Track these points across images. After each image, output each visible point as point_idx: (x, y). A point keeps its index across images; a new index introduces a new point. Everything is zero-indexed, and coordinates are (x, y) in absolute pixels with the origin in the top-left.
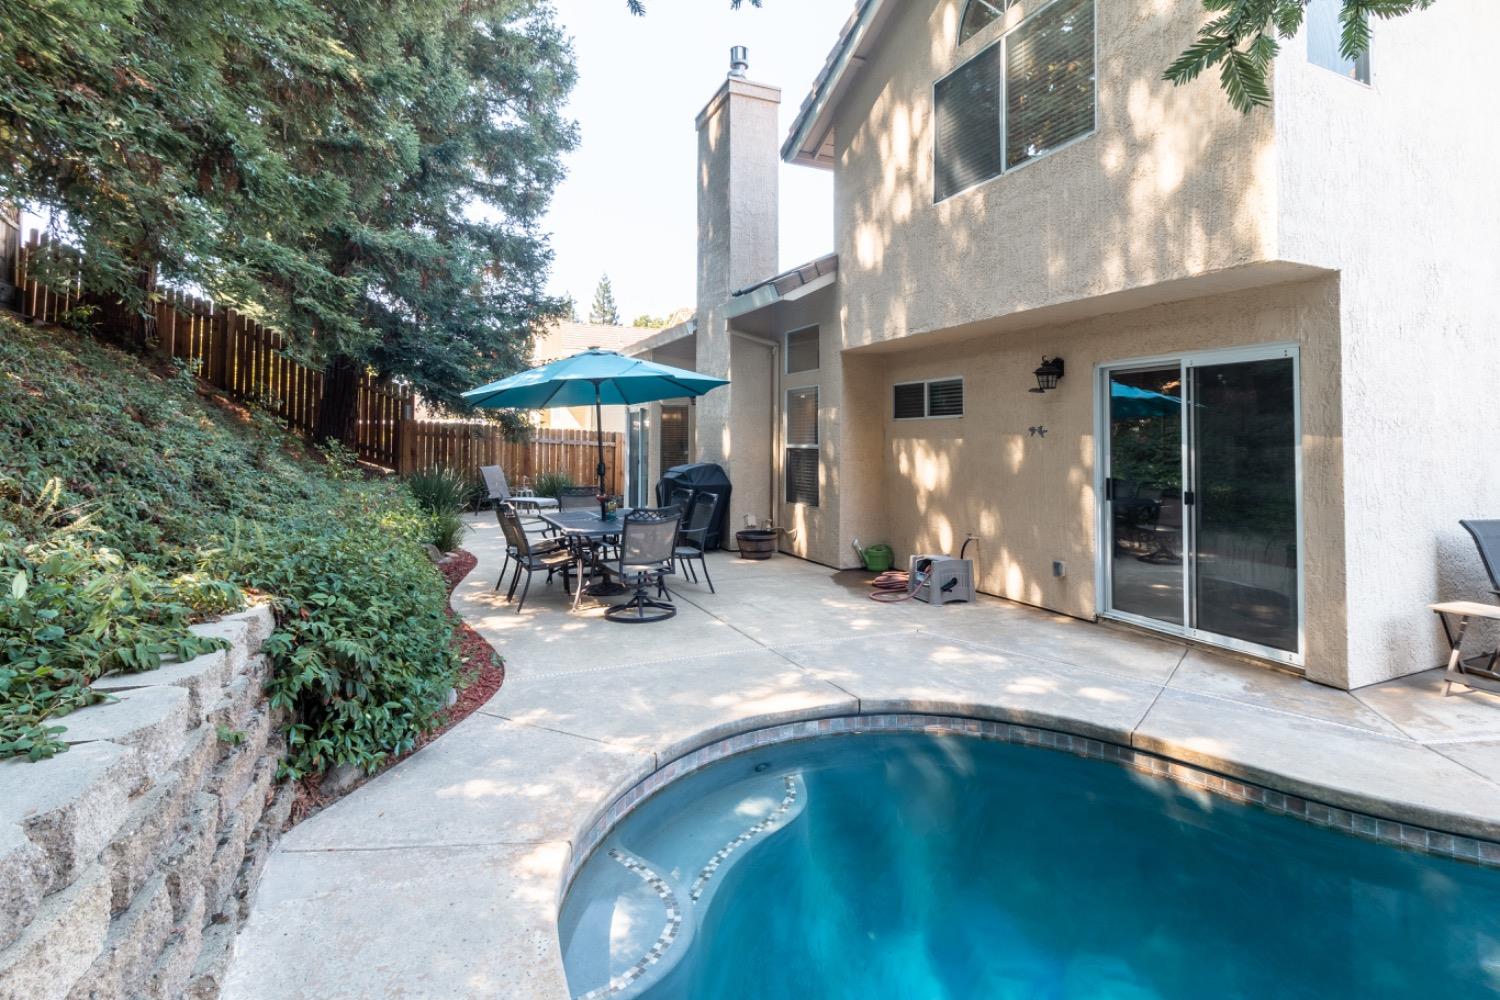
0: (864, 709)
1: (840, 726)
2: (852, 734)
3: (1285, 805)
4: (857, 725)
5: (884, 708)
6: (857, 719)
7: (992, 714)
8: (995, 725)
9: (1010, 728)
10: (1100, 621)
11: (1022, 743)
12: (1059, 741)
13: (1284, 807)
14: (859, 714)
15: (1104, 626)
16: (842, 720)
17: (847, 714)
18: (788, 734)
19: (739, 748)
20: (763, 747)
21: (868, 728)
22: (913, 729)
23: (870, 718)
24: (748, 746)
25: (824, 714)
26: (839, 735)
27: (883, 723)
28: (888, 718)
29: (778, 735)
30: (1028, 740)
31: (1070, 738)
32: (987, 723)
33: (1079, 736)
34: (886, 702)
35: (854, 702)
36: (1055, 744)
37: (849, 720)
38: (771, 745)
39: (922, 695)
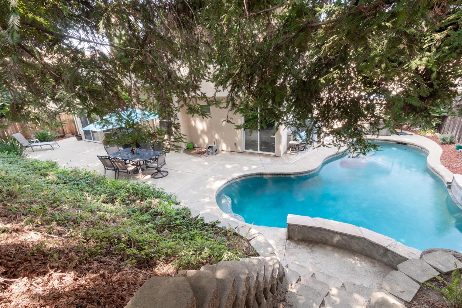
10: (244, 152)
33: (259, 174)
39: (236, 175)
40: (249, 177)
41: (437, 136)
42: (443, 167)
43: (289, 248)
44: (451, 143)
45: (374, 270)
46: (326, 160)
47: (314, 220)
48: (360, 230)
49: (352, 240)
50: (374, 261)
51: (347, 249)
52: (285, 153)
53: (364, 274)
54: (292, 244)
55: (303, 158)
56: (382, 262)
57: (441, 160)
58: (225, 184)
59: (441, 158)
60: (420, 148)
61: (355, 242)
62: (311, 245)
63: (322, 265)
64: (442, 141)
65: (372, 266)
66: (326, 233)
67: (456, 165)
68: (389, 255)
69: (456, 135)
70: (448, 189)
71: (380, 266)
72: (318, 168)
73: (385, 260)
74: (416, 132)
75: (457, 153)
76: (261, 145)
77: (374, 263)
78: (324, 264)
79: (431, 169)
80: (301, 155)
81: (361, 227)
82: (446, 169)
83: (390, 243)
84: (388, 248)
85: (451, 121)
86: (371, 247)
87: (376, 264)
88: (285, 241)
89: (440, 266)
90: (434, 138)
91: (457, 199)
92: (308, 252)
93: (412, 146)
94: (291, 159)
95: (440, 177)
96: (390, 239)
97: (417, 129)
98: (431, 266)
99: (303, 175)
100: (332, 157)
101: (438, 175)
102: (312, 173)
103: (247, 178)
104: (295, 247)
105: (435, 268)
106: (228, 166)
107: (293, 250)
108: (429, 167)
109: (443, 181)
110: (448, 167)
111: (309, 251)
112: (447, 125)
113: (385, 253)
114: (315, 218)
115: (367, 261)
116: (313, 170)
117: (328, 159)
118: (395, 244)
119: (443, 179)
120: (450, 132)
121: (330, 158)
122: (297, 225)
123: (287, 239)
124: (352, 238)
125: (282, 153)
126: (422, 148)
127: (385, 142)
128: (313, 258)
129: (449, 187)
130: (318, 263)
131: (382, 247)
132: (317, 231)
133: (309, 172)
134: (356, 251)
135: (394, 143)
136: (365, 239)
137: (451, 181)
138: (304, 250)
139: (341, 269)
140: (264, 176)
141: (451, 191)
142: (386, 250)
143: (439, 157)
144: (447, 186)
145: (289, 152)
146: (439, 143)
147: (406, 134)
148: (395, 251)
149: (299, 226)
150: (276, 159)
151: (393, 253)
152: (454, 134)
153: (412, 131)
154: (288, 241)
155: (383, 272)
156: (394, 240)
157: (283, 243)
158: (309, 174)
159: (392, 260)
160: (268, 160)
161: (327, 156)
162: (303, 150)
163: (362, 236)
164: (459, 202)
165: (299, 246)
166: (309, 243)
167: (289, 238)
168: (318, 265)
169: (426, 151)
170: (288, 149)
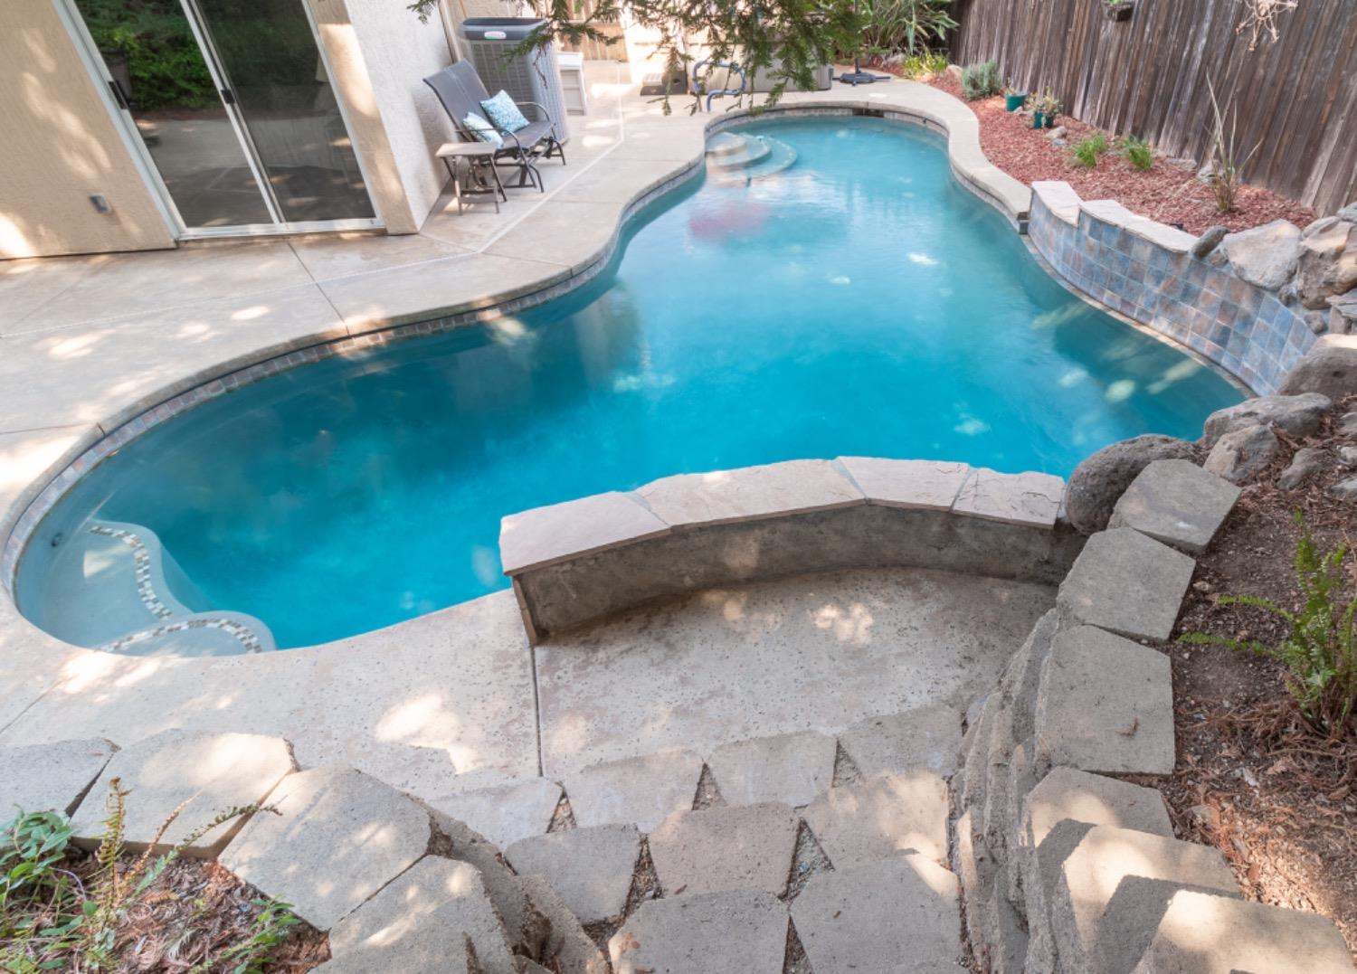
0: (107, 429)
1: (93, 457)
2: (108, 458)
3: (453, 322)
4: (108, 447)
5: (126, 417)
6: (105, 442)
7: (228, 369)
8: (234, 376)
9: (249, 371)
10: (182, 245)
11: (264, 377)
12: (292, 360)
13: (454, 324)
14: (106, 436)
15: (189, 249)
16: (91, 451)
17: (94, 443)
18: (53, 495)
19: (25, 536)
20: (42, 520)
21: (120, 444)
22: (161, 420)
23: (116, 434)
24: (30, 529)
25: (74, 456)
26: (97, 466)
27: (131, 432)
28: (133, 424)
29: (46, 502)
30: (267, 373)
31: (300, 354)
32: (227, 378)
33: (307, 348)
34: (123, 411)
35: (94, 428)
36: (291, 364)
37: (97, 448)
38: (47, 515)
39: (131, 389)
40: (248, 377)
41: (953, 76)
42: (993, 168)
43: (556, 688)
44: (993, 91)
45: (924, 611)
46: (634, 211)
47: (643, 501)
48: (844, 473)
49: (823, 527)
50: (915, 575)
51: (809, 570)
52: (436, 210)
53: (896, 650)
54: (569, 657)
55: (530, 219)
56: (940, 566)
57: (983, 148)
58: (73, 459)
59: (981, 142)
60: (919, 122)
61: (836, 532)
62: (658, 621)
63: (731, 696)
64: (969, 89)
65: (916, 600)
66: (713, 537)
67: (1022, 159)
68: (962, 531)
69: (999, 62)
70: (1023, 237)
71: (939, 588)
72: (606, 249)
73: (950, 555)
74: (896, 69)
75: (1013, 121)
76: (281, 193)
77: (914, 584)
78: (737, 689)
79: (966, 184)
80: (517, 211)
81: (841, 458)
82: (1005, 174)
83: (957, 485)
84: (960, 507)
85: (980, 16)
86: (897, 527)
87: (927, 586)
88: (527, 654)
89: (1182, 525)
90: (947, 85)
91: (1053, 262)
92: (652, 664)
93: (897, 116)
94: (473, 236)
95: (994, 203)
96: (952, 465)
97: (899, 57)
98: (1156, 538)
99: (549, 296)
100: (653, 197)
101: (987, 200)
102: (586, 277)
103: (236, 383)
104: (587, 662)
105: (1170, 543)
106: (68, 348)
107: (577, 687)
108: (959, 178)
109: (1005, 213)
110: (1006, 167)
111: (657, 652)
112: (971, 34)
113: (950, 529)
114: (644, 490)
115: (891, 590)
116: (587, 266)
117: (640, 206)
118: (971, 481)
119: (1005, 207)
120: (982, 57)
121: (647, 201)
122: (561, 561)
123: (532, 646)
124: (822, 520)
125: (419, 215)
126: (925, 120)
127: (817, 113)
128: (684, 681)
129: (1024, 230)
130: (712, 694)
131: (936, 511)
132: (668, 545)
133: (570, 276)
134: (842, 565)
135: (846, 112)
136: (869, 503)
137: (1025, 208)
138: (628, 661)
139: (809, 673)
140: (341, 348)
141: (1031, 241)
142: (951, 518)
143: (977, 141)
144: (1017, 227)
145: (453, 204)
146: (963, 98)
147: (872, 80)
148: (981, 512)
149: (574, 560)
150: (390, 247)
151: (978, 522)
152: (994, 57)
153: (886, 68)
154: (541, 653)
155: (954, 608)
156: (965, 466)
157: (515, 671)
158: (573, 285)
159: (975, 545)
160: (348, 262)
161: (632, 195)
162: (522, 185)
163: (857, 496)
164: (1059, 269)
165: (601, 654)
166: (649, 616)
167: (541, 634)
168: (712, 708)
169: (938, 130)
170: (447, 190)
